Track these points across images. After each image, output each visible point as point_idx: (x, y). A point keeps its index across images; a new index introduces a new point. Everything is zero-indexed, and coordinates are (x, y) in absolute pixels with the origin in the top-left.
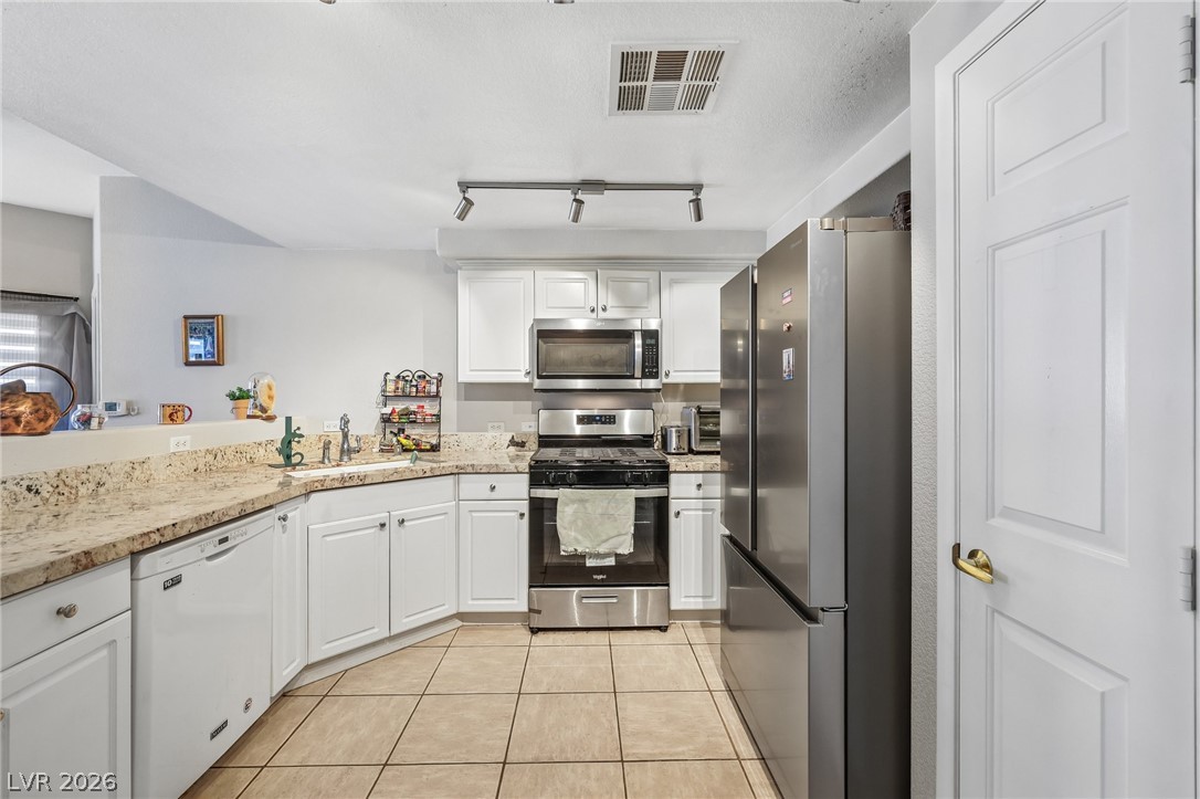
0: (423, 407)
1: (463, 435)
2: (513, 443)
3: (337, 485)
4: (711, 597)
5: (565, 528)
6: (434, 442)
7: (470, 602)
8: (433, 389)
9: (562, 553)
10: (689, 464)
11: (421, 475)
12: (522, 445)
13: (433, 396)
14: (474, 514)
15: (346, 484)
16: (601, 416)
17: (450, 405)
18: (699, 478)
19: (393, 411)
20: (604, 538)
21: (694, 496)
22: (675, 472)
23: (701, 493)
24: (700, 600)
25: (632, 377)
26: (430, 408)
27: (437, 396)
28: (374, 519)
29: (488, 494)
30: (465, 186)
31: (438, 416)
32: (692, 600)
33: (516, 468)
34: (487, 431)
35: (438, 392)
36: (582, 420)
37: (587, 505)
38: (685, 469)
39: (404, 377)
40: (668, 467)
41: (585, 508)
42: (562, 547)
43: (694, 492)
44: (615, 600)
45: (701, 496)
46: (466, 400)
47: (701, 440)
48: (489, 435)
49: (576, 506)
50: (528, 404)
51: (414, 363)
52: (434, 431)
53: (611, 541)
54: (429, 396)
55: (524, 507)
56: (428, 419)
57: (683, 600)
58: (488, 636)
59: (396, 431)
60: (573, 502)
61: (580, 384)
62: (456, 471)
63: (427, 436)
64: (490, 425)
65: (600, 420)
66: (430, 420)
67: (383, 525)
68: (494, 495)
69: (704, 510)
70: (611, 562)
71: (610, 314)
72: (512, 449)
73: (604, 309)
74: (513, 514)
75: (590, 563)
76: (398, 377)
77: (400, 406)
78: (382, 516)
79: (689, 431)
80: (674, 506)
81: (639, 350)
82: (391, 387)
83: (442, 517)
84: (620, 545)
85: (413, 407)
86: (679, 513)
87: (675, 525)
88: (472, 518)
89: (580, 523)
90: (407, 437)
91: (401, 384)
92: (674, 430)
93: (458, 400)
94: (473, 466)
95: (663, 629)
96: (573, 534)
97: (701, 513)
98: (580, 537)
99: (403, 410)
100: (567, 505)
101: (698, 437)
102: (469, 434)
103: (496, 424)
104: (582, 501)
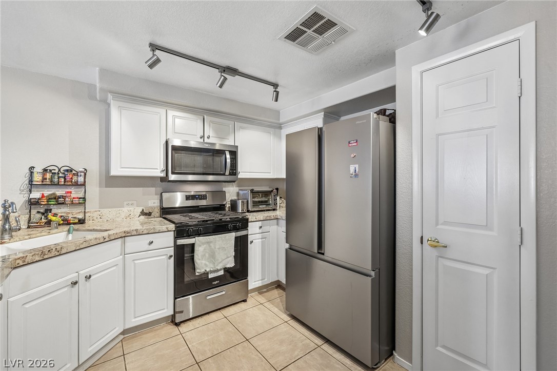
0: (71, 192)
1: (105, 211)
2: (143, 213)
3: (37, 258)
4: (264, 279)
5: (199, 260)
6: (81, 216)
7: (134, 320)
8: (81, 179)
9: (197, 274)
10: (257, 217)
11: (102, 240)
12: (149, 214)
13: (81, 185)
14: (136, 262)
15: (46, 257)
16: (199, 195)
17: (93, 190)
18: (260, 224)
19: (43, 196)
20: (220, 261)
21: (258, 232)
22: (251, 222)
23: (261, 231)
24: (260, 282)
25: (224, 174)
26: (76, 193)
27: (84, 185)
28: (67, 280)
29: (147, 247)
30: (154, 47)
31: (84, 198)
32: (257, 282)
33: (167, 228)
34: (123, 207)
35: (85, 182)
36: (188, 198)
37: (212, 245)
38: (255, 220)
39: (51, 171)
40: (248, 219)
41: (210, 246)
42: (198, 271)
43: (258, 230)
44: (224, 293)
45: (261, 232)
46: (106, 187)
47: (253, 205)
48: (125, 210)
49: (205, 246)
50: (153, 189)
51: (61, 160)
52: (81, 209)
53: (224, 262)
54: (76, 184)
55: (171, 251)
56: (76, 201)
57: (253, 283)
58: (148, 337)
59: (42, 211)
60: (203, 244)
61: (191, 178)
62: (124, 235)
63: (75, 213)
64: (125, 203)
65: (199, 198)
66: (77, 202)
67: (76, 283)
68: (152, 247)
69: (262, 239)
70: (222, 273)
71: (211, 140)
72: (142, 217)
73: (208, 137)
74: (164, 257)
75: (211, 276)
76: (45, 170)
77: (47, 192)
78: (73, 277)
79: (247, 201)
80: (250, 238)
81: (228, 161)
82: (37, 178)
83: (115, 268)
84: (228, 262)
85: (60, 192)
86: (252, 241)
87: (251, 248)
88: (135, 263)
89: (207, 255)
90: (55, 215)
91: (48, 176)
92: (240, 201)
93: (100, 186)
94: (136, 230)
95: (245, 301)
96: (204, 262)
97: (261, 240)
98: (207, 263)
99: (51, 195)
100: (200, 246)
101: (252, 204)
102: (110, 210)
103: (130, 202)
104: (208, 243)
